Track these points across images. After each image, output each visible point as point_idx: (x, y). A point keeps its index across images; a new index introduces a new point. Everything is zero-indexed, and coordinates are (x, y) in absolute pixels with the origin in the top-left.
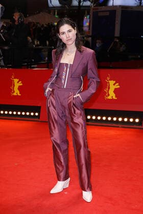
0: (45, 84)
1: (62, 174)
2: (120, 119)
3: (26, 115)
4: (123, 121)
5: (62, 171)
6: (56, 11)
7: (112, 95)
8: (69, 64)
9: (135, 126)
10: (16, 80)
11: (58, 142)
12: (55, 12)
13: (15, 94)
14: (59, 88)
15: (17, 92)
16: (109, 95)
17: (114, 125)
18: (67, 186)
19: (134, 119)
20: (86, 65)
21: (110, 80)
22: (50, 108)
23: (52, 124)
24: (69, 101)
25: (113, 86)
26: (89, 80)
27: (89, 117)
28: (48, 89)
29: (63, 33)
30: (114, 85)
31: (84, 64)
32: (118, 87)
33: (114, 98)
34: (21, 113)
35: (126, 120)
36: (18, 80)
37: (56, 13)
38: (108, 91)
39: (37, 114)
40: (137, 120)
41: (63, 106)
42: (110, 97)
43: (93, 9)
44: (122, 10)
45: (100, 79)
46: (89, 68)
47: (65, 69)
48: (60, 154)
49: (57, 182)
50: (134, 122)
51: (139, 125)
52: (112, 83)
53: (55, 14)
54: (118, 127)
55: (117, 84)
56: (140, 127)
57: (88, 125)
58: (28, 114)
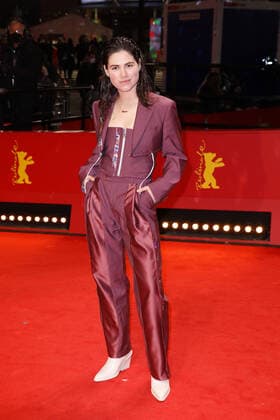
0: (83, 168)
1: (116, 345)
2: (227, 228)
3: (42, 222)
4: (232, 231)
5: (115, 339)
6: (96, 11)
7: (209, 181)
8: (125, 128)
9: (255, 241)
10: (21, 155)
11: (108, 282)
12: (93, 13)
13: (20, 181)
14: (107, 176)
15: (23, 178)
16: (203, 181)
17: (215, 239)
18: (127, 366)
19: (254, 228)
20: (159, 129)
21: (205, 151)
22: (90, 216)
23: (94, 247)
24: (127, 202)
25: (211, 163)
26: (165, 157)
27: (165, 225)
28: (88, 178)
29: (116, 67)
30: (214, 161)
31: (156, 128)
32: (222, 165)
33: (215, 186)
34: (33, 219)
35: (237, 229)
36: (25, 154)
37: (96, 15)
38: (203, 173)
39: (63, 220)
40: (259, 230)
41: (114, 211)
42: (205, 186)
43: (169, 8)
44: (225, 10)
45: (187, 155)
46: (164, 137)
47: (118, 139)
48: (112, 306)
49: (106, 360)
50: (253, 234)
51: (264, 239)
52: (209, 157)
53: (93, 17)
54: (223, 243)
55: (220, 159)
56: (265, 242)
57: (163, 240)
58: (46, 219)
